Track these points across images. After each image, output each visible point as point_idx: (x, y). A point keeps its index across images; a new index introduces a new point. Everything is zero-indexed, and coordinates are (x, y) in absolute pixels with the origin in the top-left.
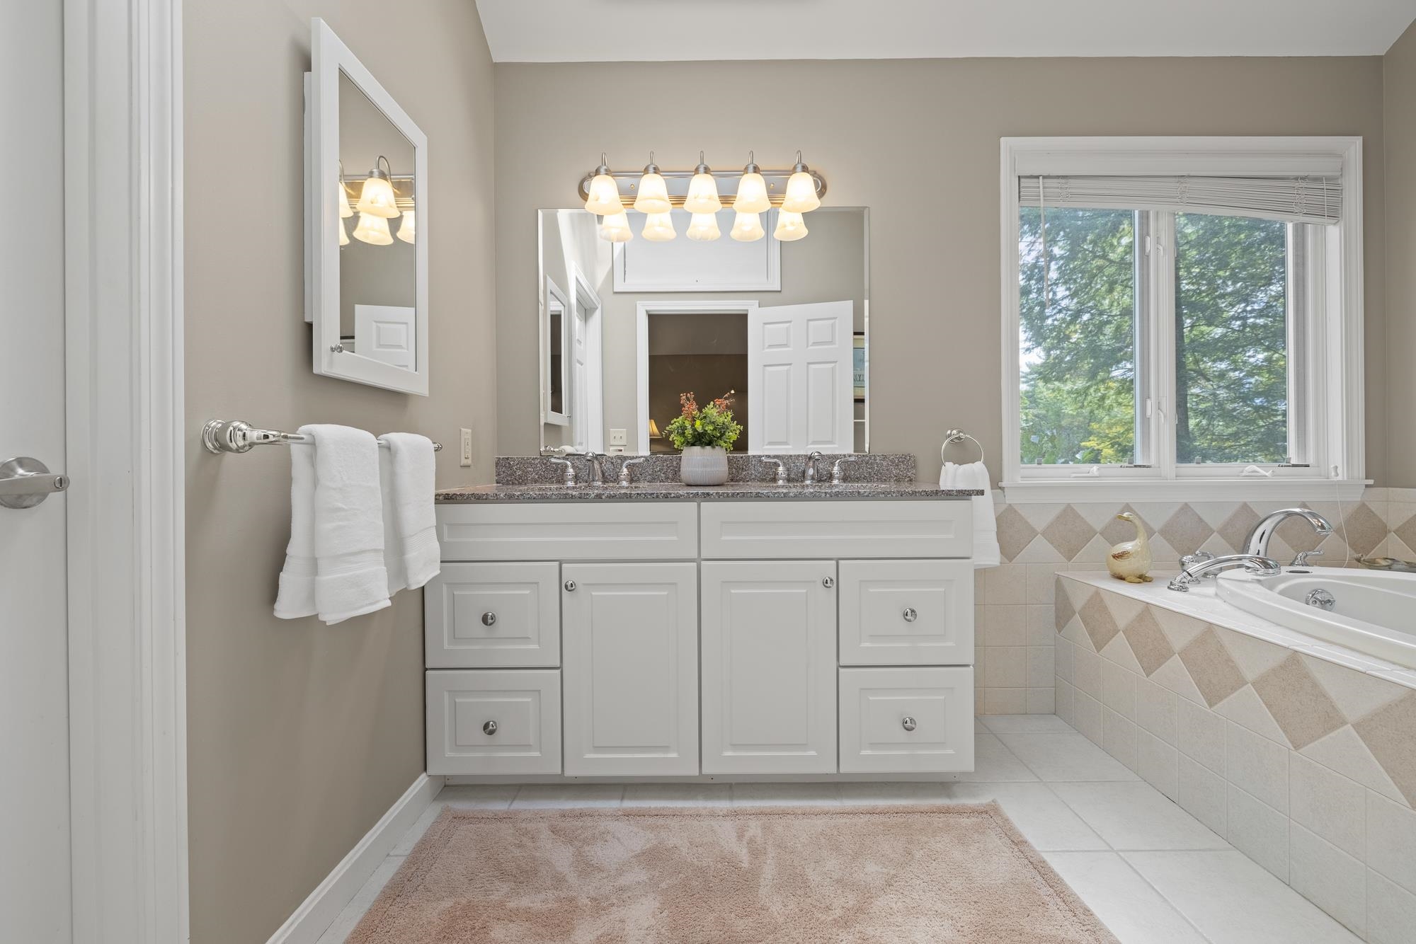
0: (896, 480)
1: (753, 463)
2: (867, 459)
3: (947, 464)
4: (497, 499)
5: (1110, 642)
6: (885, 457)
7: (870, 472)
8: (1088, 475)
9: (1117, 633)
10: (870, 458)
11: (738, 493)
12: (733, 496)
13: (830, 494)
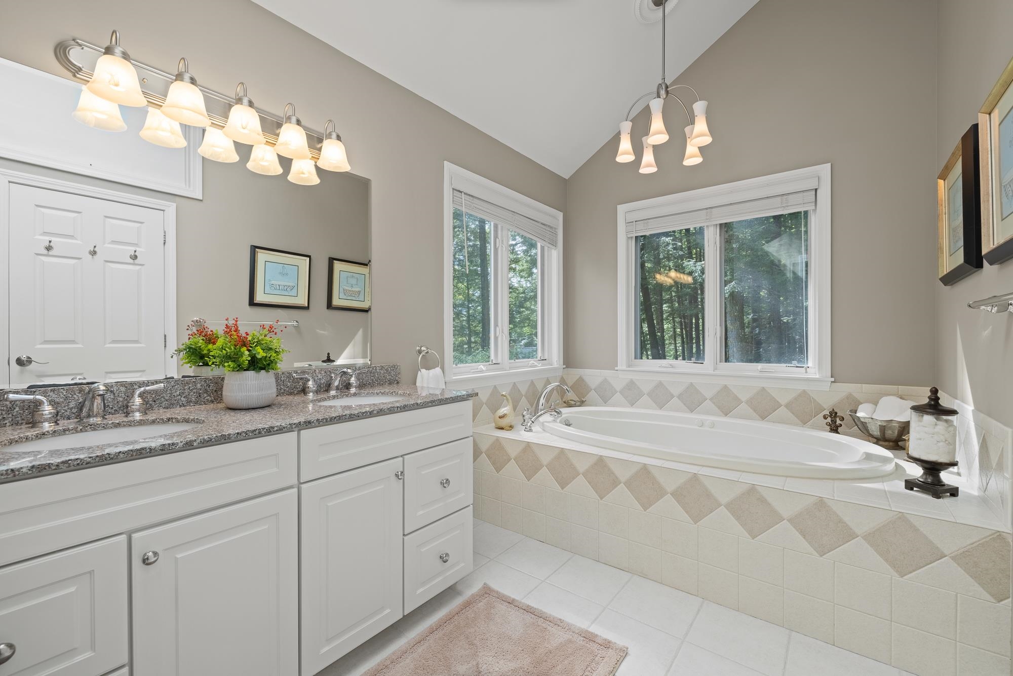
0: (389, 383)
1: (282, 379)
2: (371, 369)
3: (422, 370)
4: (15, 476)
5: (506, 466)
6: (382, 367)
7: (373, 379)
8: (477, 370)
9: (510, 460)
10: (373, 369)
11: (335, 418)
12: (331, 420)
13: (400, 407)
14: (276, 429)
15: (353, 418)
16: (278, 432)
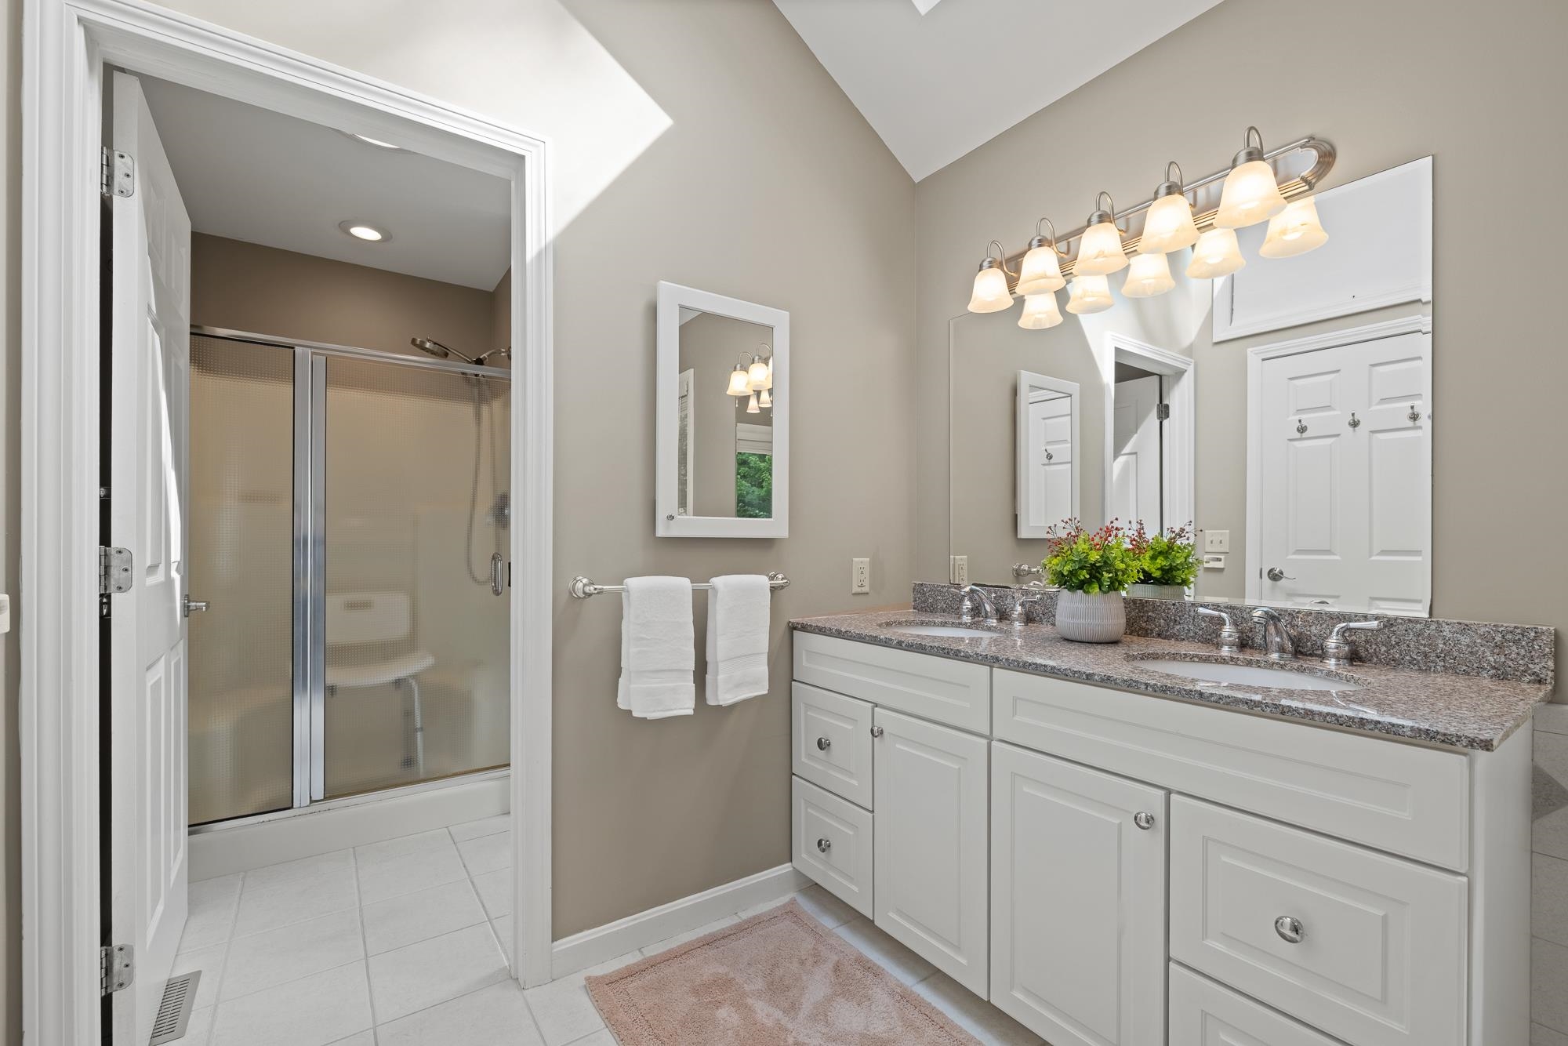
11: (1030, 665)
12: (1024, 666)
13: (1154, 687)
14: (962, 654)
15: (1056, 673)
16: (962, 658)
